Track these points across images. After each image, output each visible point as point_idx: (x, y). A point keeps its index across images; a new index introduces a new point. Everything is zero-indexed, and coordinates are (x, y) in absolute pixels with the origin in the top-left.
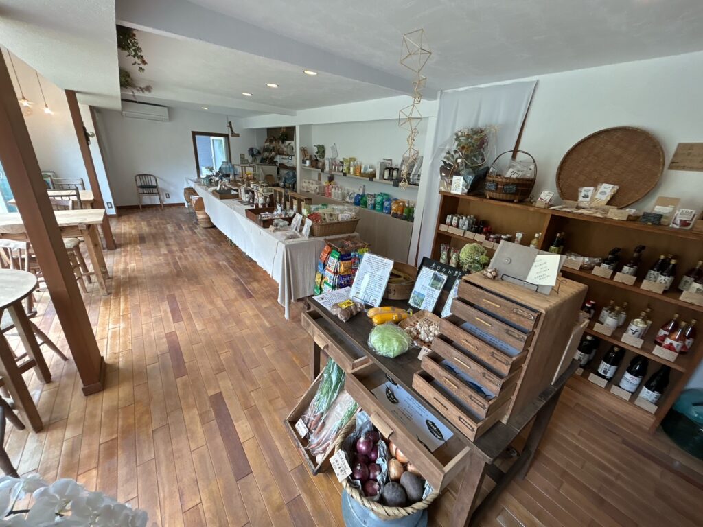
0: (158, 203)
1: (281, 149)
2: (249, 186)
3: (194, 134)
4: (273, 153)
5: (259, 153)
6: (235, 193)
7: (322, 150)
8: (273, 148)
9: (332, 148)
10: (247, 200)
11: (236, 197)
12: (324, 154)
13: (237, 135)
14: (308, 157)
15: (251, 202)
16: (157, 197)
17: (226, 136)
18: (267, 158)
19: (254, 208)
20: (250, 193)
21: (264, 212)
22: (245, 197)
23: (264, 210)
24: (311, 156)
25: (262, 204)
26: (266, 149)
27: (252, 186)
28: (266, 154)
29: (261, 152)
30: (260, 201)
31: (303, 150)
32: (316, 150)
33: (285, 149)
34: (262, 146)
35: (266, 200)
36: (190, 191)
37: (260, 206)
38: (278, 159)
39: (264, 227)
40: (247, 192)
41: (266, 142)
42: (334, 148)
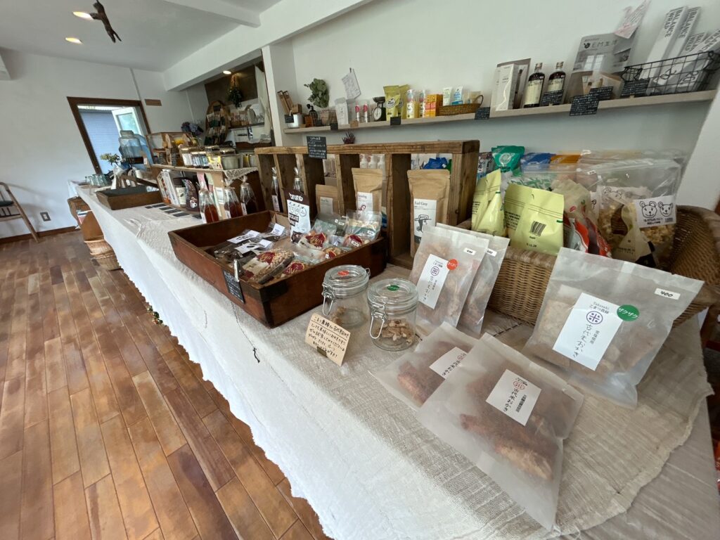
0: (27, 231)
1: (235, 120)
2: (179, 162)
3: (74, 102)
4: (223, 127)
5: (200, 129)
6: (154, 189)
7: (320, 91)
8: (222, 118)
9: (346, 80)
10: (182, 201)
11: (157, 199)
12: (328, 98)
13: (157, 103)
14: (296, 109)
15: (194, 205)
16: (21, 222)
17: (136, 104)
18: (214, 137)
19: (204, 221)
20: (187, 182)
21: (239, 232)
22: (177, 196)
23: (238, 224)
24: (300, 106)
25: (226, 207)
26: (210, 124)
27: (186, 159)
28: (212, 131)
29: (204, 128)
30: (220, 196)
31: (284, 97)
32: (309, 93)
33: (242, 117)
34: (203, 119)
35: (238, 192)
36: (77, 204)
37: (224, 215)
38: (233, 137)
39: (271, 320)
40: (178, 182)
41: (208, 113)
42: (349, 80)
